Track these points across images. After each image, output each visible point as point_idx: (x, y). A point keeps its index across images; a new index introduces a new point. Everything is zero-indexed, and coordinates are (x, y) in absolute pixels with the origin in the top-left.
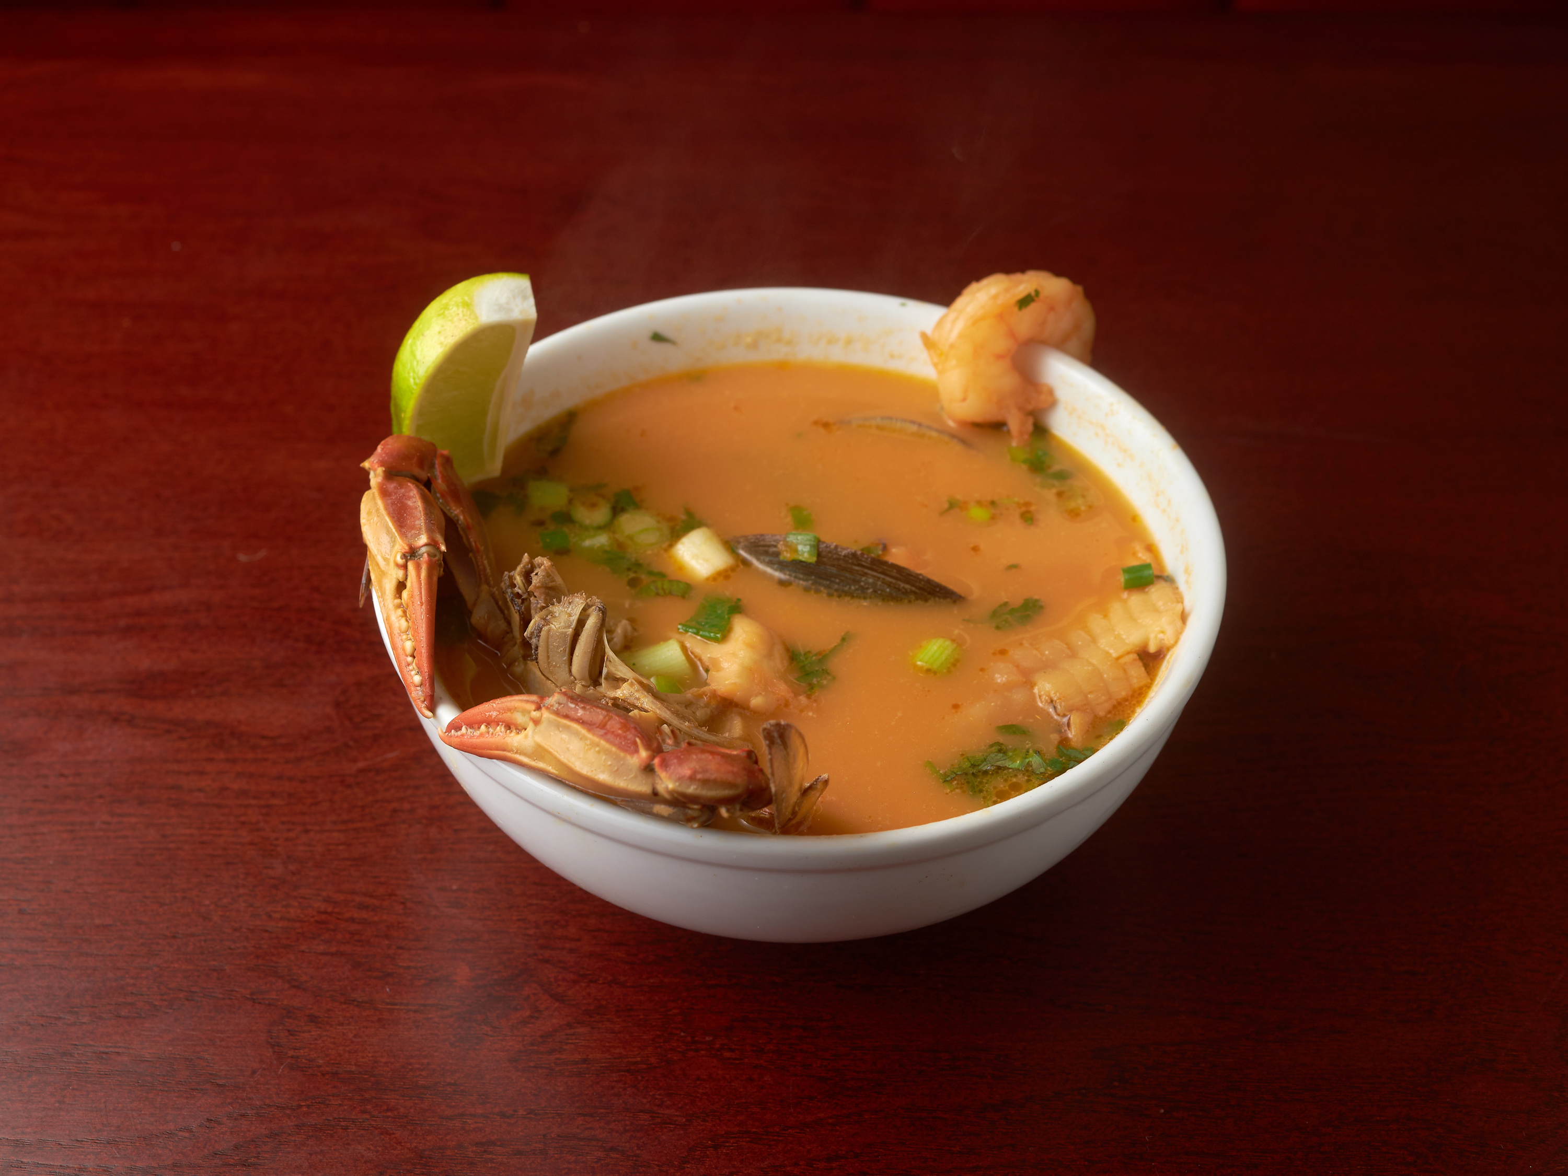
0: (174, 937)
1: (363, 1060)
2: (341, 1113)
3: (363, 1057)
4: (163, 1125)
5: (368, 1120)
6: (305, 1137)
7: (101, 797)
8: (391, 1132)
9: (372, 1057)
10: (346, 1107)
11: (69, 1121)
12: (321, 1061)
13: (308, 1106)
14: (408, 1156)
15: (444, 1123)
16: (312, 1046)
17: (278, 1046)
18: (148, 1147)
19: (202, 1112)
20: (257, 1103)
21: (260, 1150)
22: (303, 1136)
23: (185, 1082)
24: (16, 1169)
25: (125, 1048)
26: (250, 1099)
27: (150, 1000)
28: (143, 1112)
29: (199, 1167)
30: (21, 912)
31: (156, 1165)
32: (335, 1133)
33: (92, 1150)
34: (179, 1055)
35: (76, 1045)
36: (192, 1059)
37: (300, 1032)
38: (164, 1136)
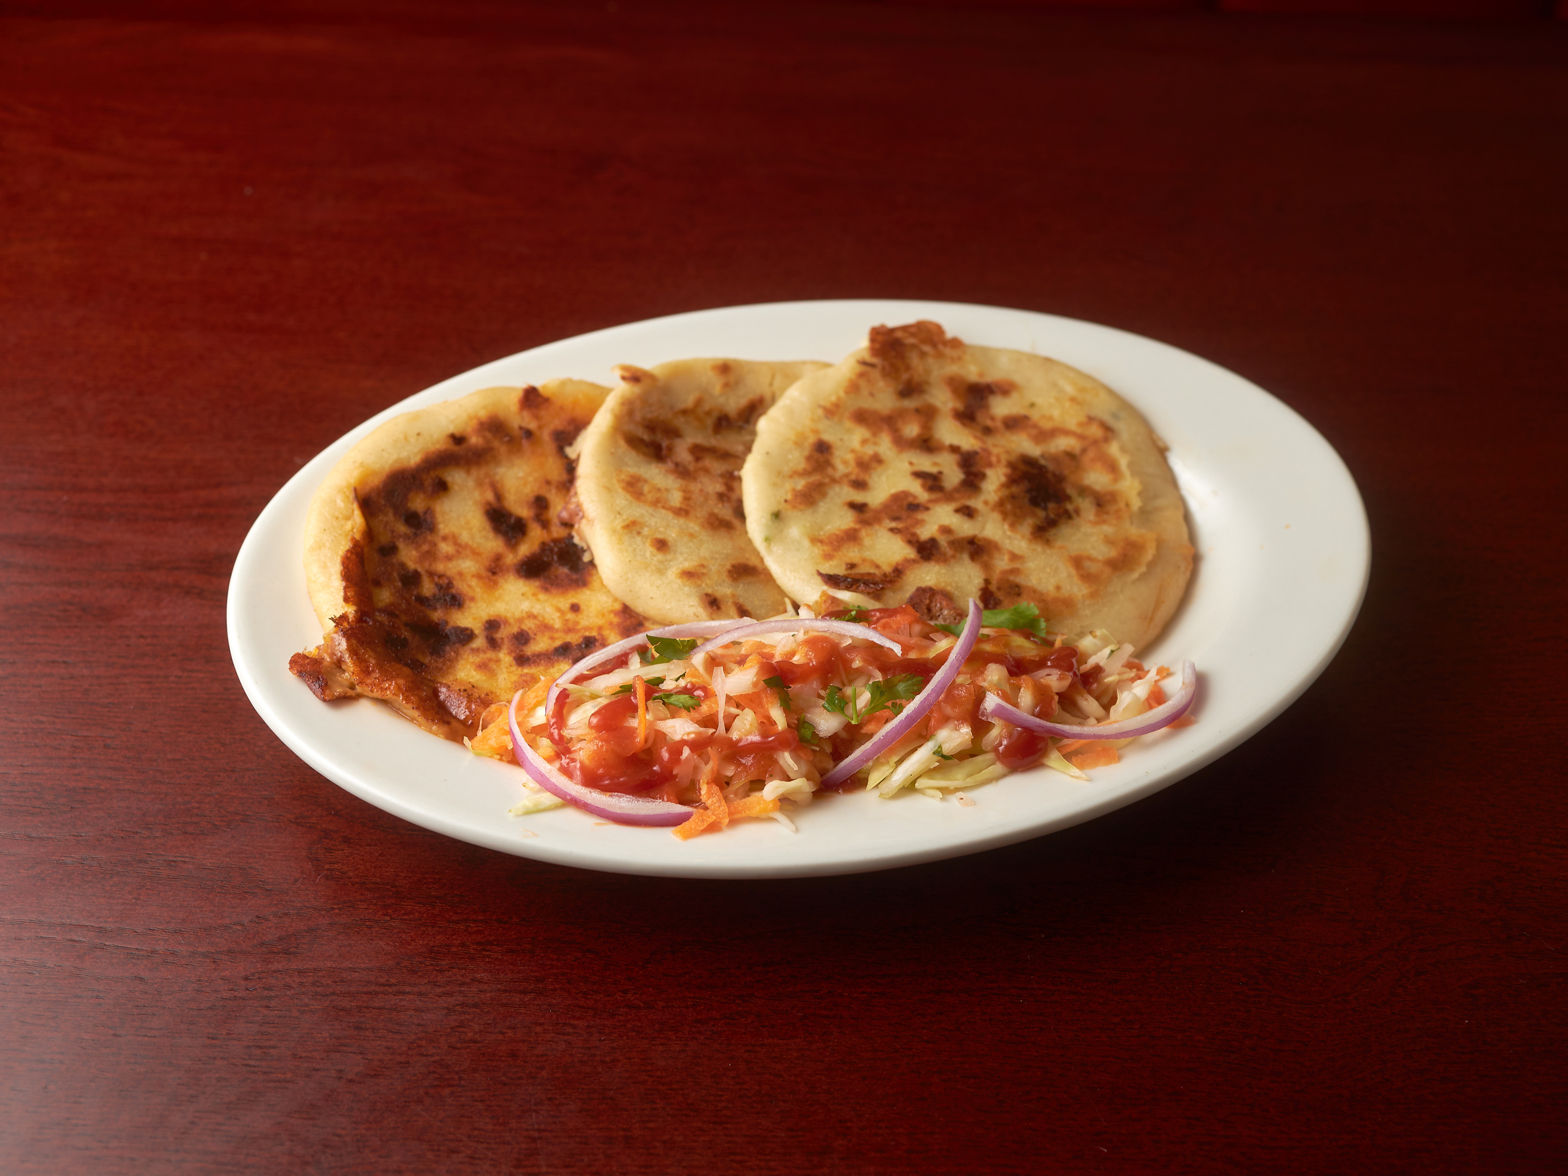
0: (233, 771)
1: (387, 874)
2: (366, 915)
3: (386, 872)
4: (220, 920)
5: (389, 921)
6: (337, 933)
7: (174, 655)
8: (408, 931)
9: (394, 872)
10: (371, 911)
11: (143, 914)
12: (351, 874)
13: (340, 909)
14: (420, 951)
15: (451, 926)
16: (344, 862)
17: (316, 860)
18: (207, 937)
19: (252, 910)
20: (298, 905)
21: (299, 942)
22: (335, 932)
23: (239, 887)
24: (100, 950)
25: (190, 858)
26: (292, 901)
27: (212, 821)
28: (204, 909)
29: (249, 953)
30: (106, 746)
31: (214, 951)
32: (361, 930)
33: (161, 937)
34: (234, 865)
35: (150, 854)
36: (245, 869)
37: (335, 850)
38: (221, 928)
